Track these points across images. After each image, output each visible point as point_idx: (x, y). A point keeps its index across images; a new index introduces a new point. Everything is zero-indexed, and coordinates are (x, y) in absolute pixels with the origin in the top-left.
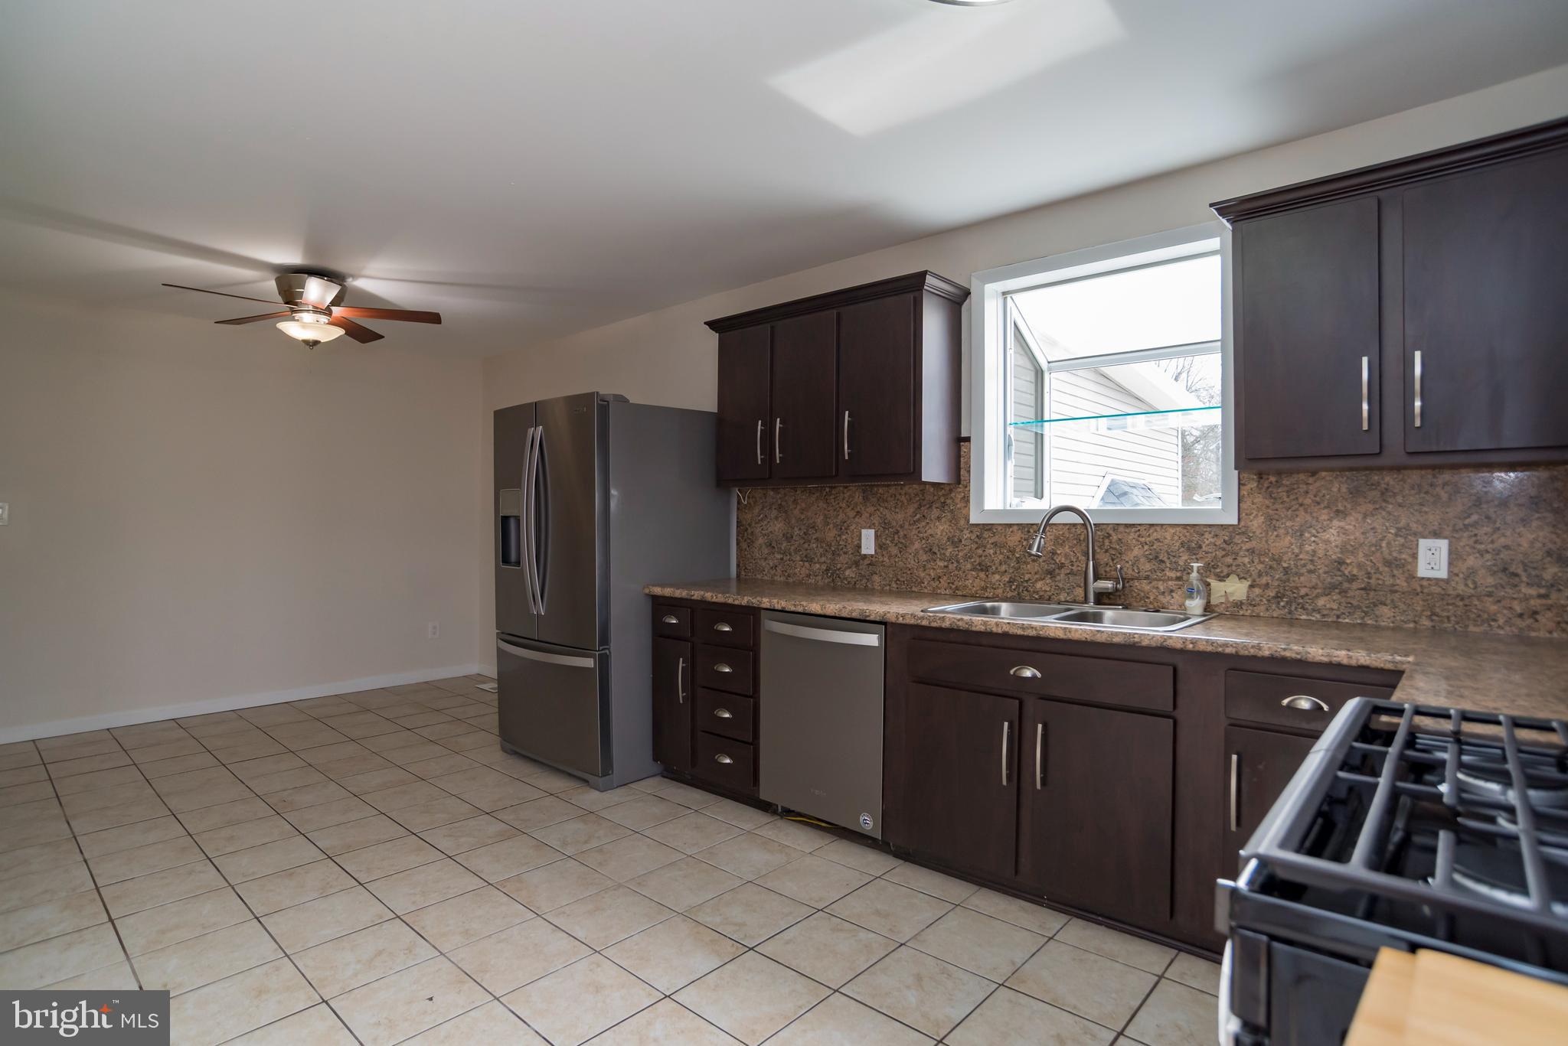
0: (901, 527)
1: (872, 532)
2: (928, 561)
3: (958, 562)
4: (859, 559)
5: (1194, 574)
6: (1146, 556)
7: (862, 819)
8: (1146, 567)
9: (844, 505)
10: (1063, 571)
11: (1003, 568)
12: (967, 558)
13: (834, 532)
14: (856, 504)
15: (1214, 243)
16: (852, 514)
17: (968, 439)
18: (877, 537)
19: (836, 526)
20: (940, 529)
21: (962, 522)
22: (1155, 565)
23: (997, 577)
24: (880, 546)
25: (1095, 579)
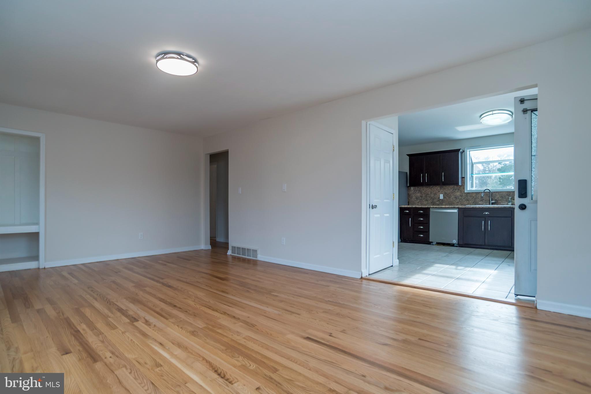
0: (449, 194)
1: (442, 195)
2: (455, 200)
3: (462, 199)
4: (439, 200)
5: (510, 199)
6: (500, 197)
7: (453, 241)
8: (500, 198)
9: (435, 190)
10: (484, 200)
11: (472, 200)
12: (464, 199)
13: (433, 195)
14: (438, 190)
15: (513, 145)
16: (437, 191)
17: (464, 178)
18: (443, 196)
19: (433, 194)
20: (458, 194)
21: (463, 192)
22: (502, 198)
23: (471, 202)
24: (444, 197)
25: (492, 201)
